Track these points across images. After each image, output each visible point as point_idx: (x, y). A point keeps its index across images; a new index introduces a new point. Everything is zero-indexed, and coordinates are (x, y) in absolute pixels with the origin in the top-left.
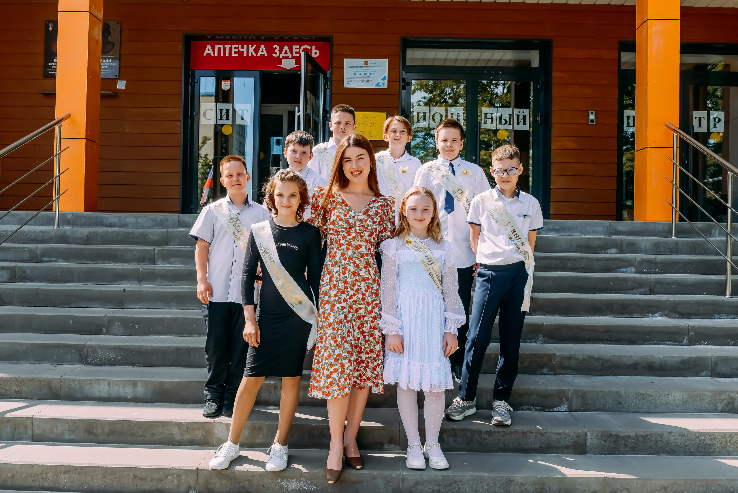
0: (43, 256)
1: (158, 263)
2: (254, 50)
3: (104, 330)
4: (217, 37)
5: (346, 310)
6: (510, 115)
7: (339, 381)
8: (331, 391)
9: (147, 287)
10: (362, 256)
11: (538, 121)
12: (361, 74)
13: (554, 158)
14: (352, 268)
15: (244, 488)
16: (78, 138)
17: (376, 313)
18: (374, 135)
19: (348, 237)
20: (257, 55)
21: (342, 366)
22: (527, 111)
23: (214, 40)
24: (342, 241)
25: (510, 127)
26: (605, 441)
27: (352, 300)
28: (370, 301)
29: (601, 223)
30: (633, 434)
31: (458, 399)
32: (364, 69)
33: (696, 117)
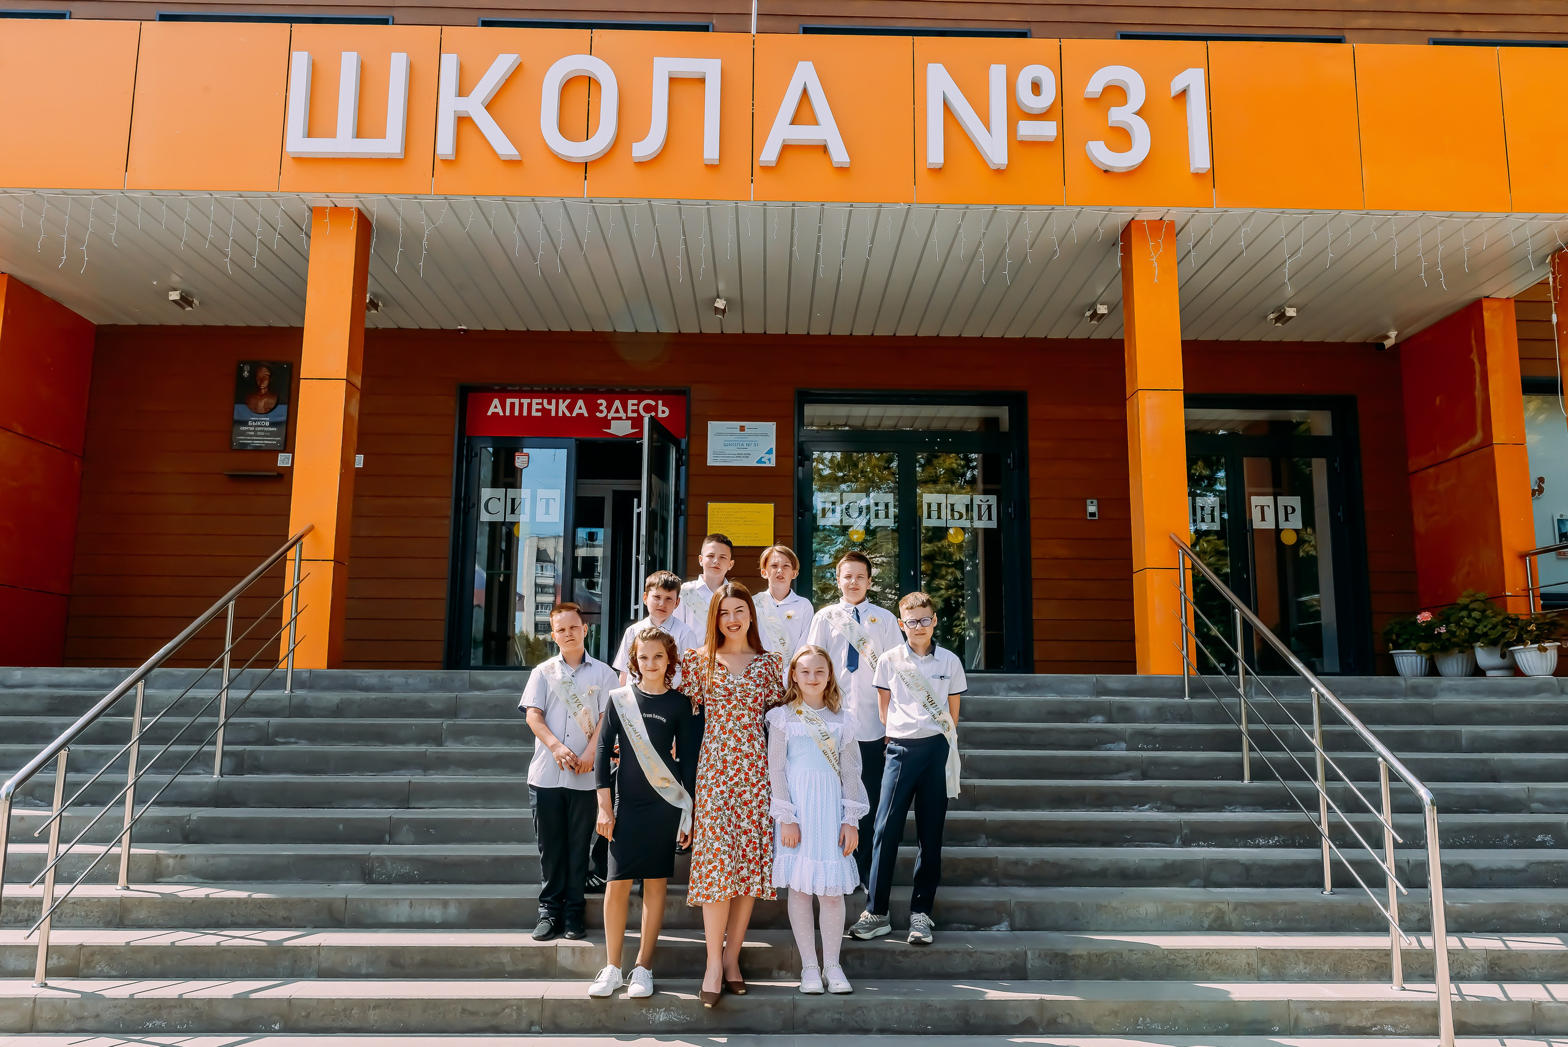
0: (277, 735)
1: (447, 744)
2: (567, 407)
3: (387, 838)
4: (509, 388)
5: (726, 795)
6: (967, 506)
7: (719, 880)
8: (711, 893)
9: (437, 778)
10: (745, 727)
11: (1011, 513)
12: (734, 445)
13: (1036, 572)
14: (732, 743)
15: (600, 1021)
16: (322, 560)
17: (764, 796)
18: (754, 538)
19: (728, 706)
20: (571, 414)
21: (722, 862)
22: (993, 499)
23: (503, 393)
24: (721, 712)
25: (967, 524)
26: (1050, 963)
27: (733, 782)
28: (755, 781)
29: (1084, 678)
30: (1085, 953)
31: (866, 913)
32: (739, 438)
33: (1256, 506)
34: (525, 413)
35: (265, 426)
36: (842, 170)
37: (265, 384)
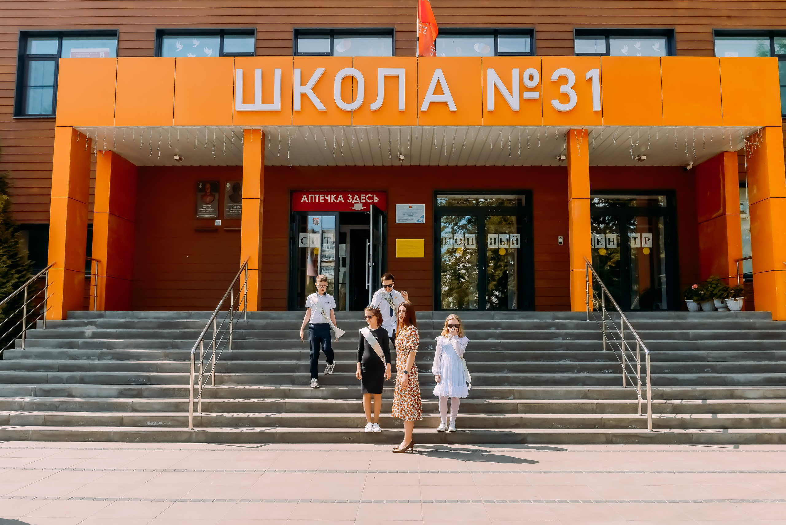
0: (246, 336)
2: (335, 198)
4: (310, 190)
6: (507, 239)
11: (526, 242)
12: (407, 214)
13: (536, 268)
16: (253, 269)
18: (415, 254)
20: (337, 201)
22: (518, 236)
23: (308, 192)
25: (507, 247)
29: (549, 313)
32: (409, 211)
33: (632, 238)
34: (317, 201)
35: (209, 209)
36: (453, 112)
37: (208, 191)
